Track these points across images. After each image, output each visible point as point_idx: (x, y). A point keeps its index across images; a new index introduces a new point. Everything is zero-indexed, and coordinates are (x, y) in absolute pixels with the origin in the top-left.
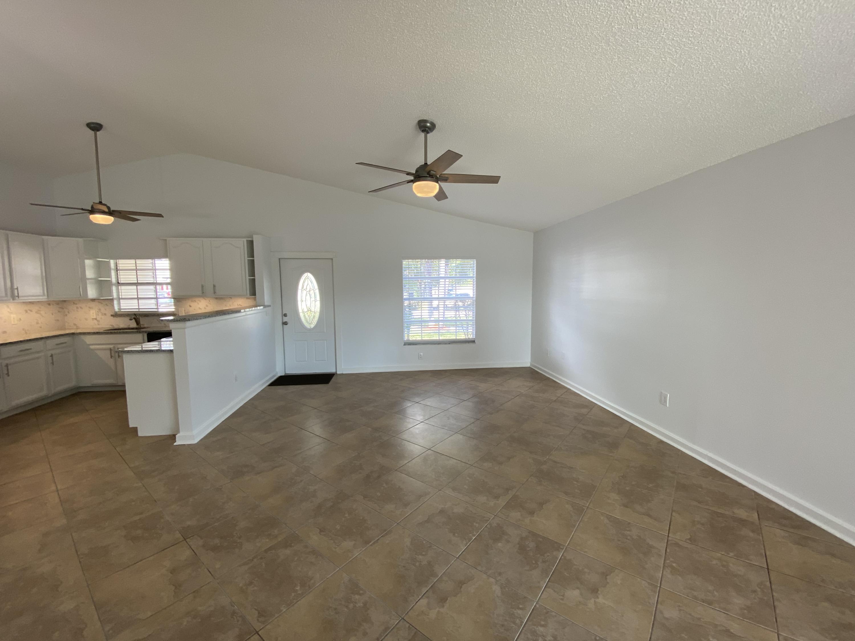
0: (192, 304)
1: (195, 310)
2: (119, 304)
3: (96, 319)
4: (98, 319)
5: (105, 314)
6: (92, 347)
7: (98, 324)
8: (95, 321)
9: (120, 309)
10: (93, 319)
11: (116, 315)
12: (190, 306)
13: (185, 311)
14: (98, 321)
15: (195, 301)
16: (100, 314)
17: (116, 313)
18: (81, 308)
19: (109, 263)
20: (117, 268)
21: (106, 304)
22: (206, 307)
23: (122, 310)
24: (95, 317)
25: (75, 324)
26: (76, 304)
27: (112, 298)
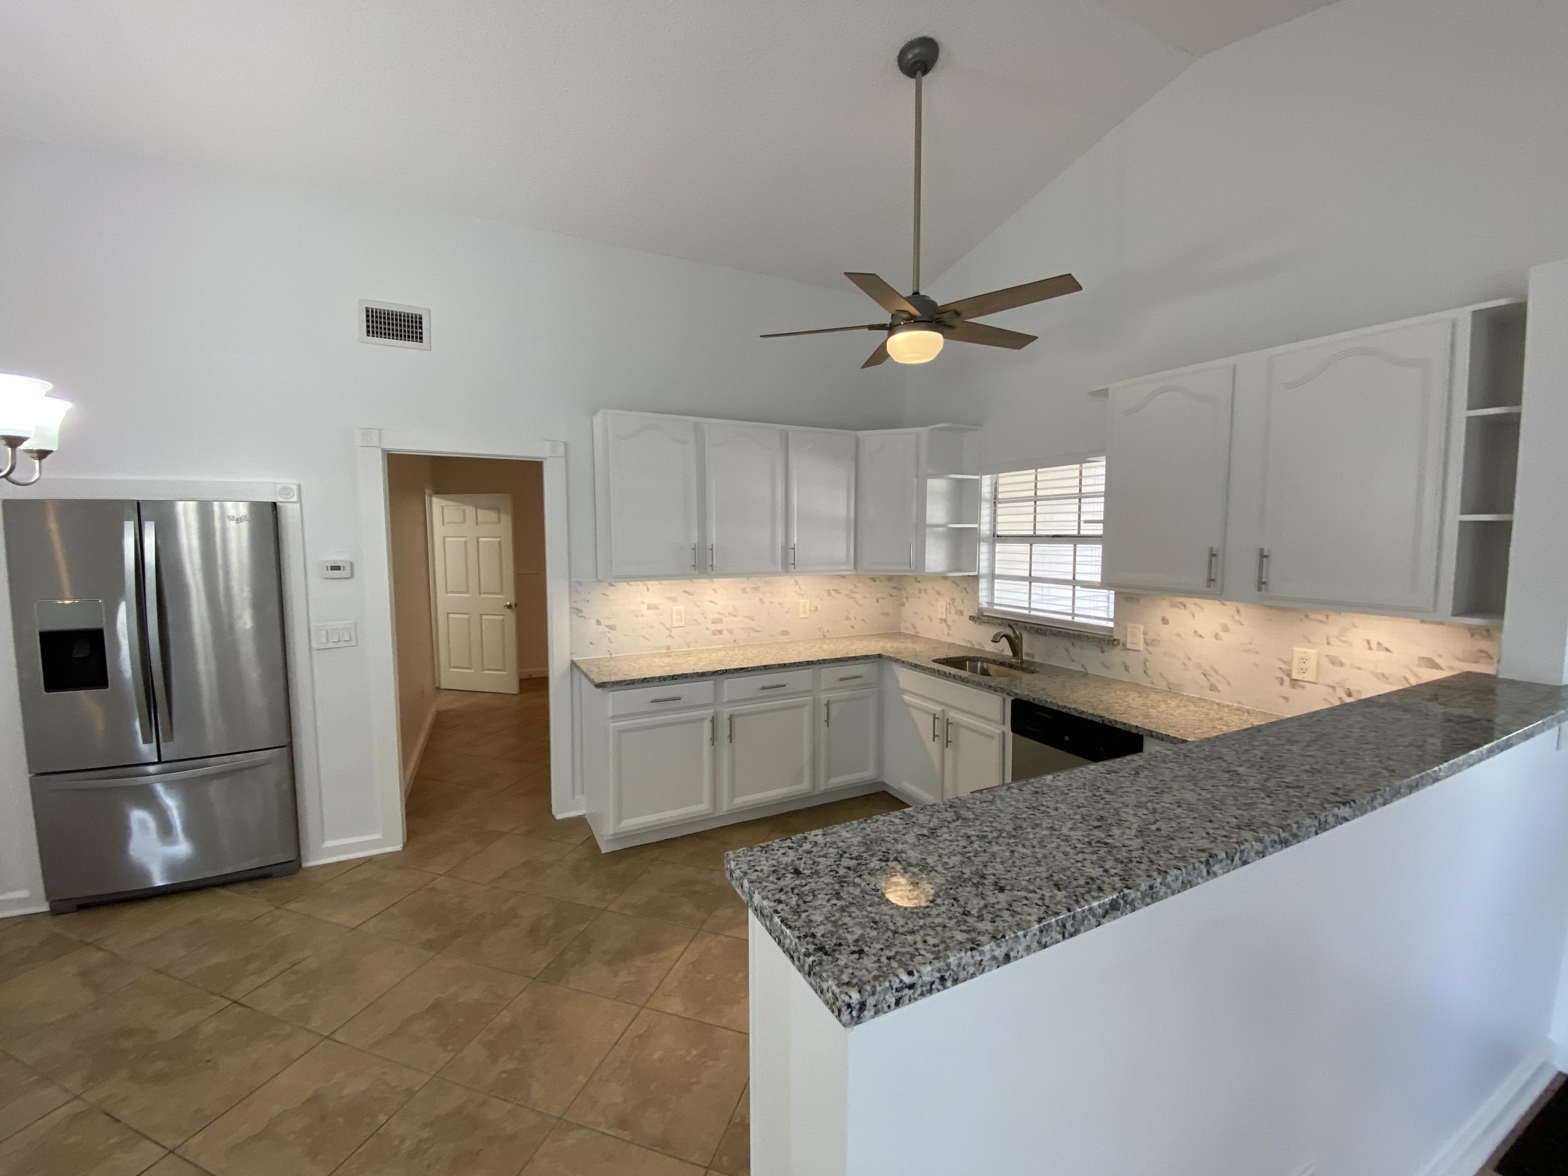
0: (1174, 615)
1: (1179, 635)
2: (992, 589)
3: (945, 621)
4: (949, 623)
5: (961, 613)
6: (906, 697)
7: (949, 635)
8: (944, 625)
9: (991, 603)
10: (941, 619)
11: (980, 618)
12: (1165, 621)
13: (1145, 634)
15: (1185, 606)
16: (953, 611)
17: (981, 611)
18: (925, 591)
19: (978, 483)
20: (995, 498)
21: (965, 589)
22: (1222, 634)
23: (995, 607)
24: (944, 618)
25: (914, 627)
26: (919, 582)
27: (975, 573)
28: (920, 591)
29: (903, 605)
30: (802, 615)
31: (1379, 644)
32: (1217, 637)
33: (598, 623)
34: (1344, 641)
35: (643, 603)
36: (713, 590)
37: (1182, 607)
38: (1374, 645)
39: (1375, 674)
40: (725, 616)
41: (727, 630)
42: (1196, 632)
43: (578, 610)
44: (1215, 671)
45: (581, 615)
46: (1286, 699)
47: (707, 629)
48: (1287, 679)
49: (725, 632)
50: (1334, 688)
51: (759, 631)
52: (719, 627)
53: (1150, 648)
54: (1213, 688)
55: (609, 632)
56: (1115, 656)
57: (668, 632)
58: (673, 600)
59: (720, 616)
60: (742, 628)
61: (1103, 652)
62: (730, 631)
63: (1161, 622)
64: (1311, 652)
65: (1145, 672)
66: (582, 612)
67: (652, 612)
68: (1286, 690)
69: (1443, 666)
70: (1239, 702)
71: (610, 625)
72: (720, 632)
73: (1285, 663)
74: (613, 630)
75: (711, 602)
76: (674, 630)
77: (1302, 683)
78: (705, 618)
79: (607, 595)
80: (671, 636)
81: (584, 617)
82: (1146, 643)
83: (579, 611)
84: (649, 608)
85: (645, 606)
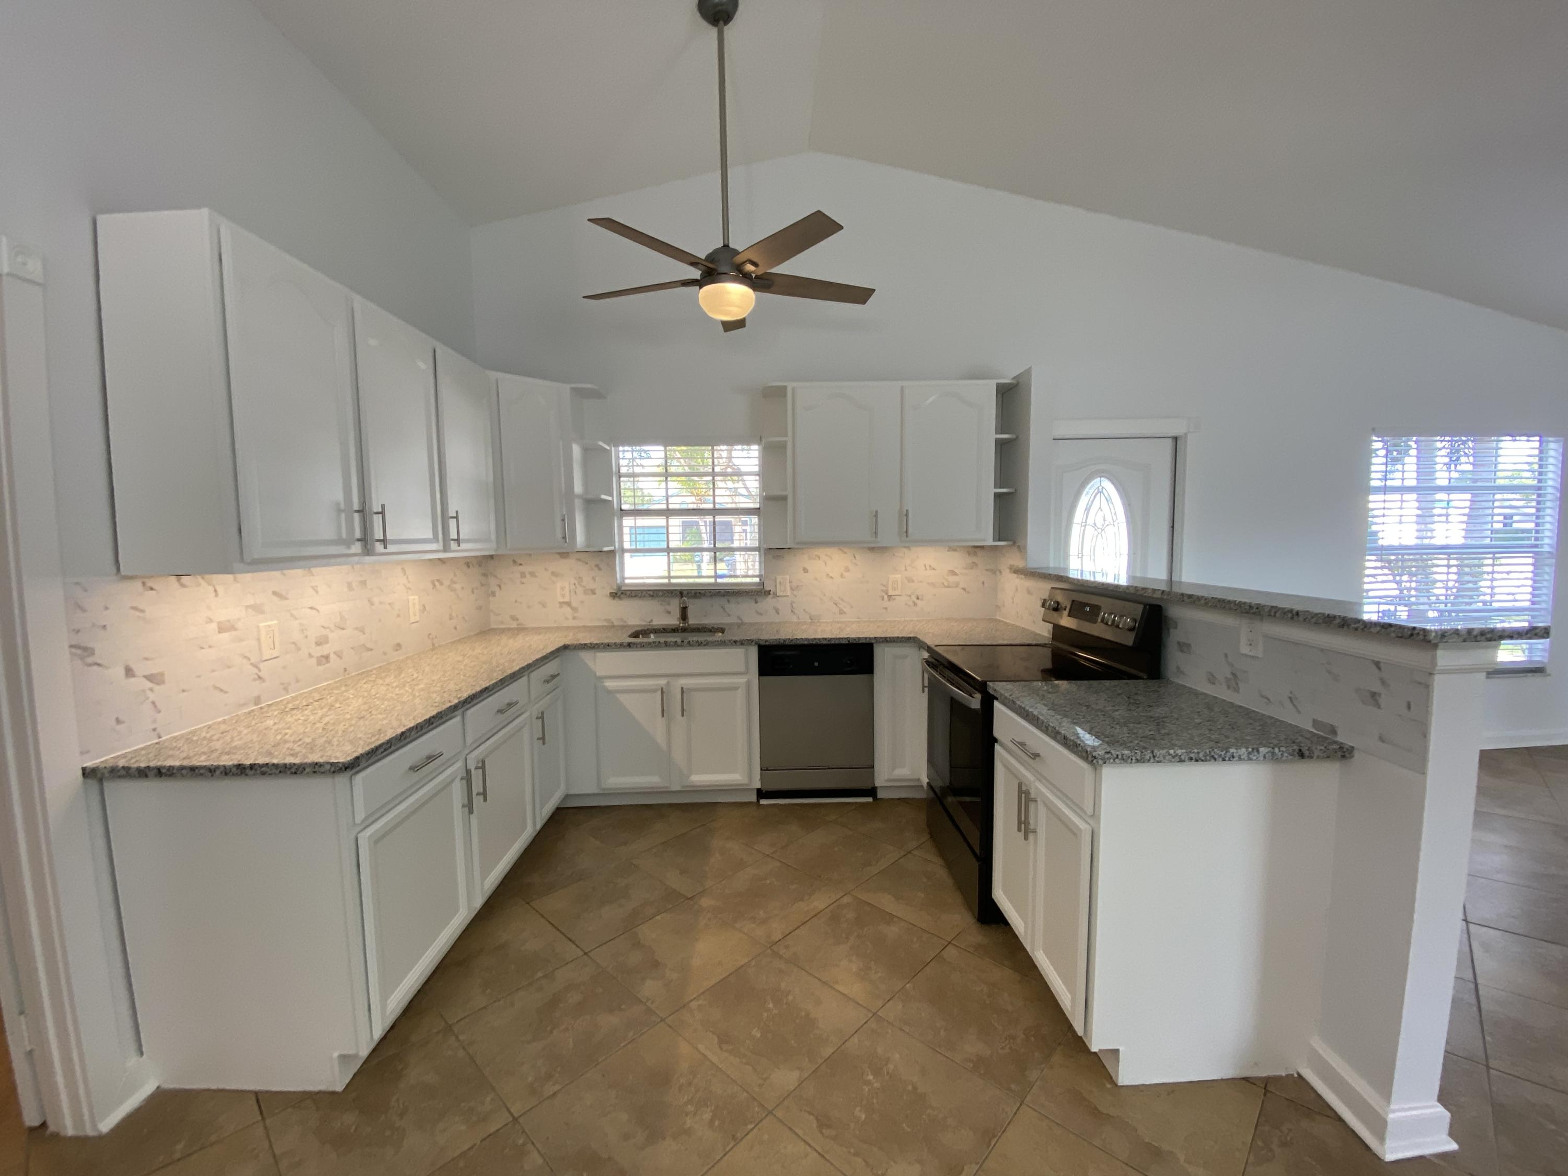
0: (811, 564)
1: (816, 579)
2: (622, 564)
3: (568, 604)
4: (574, 604)
5: (593, 592)
6: (609, 684)
7: (574, 618)
8: (567, 610)
9: (623, 578)
10: (561, 604)
11: (621, 593)
12: (805, 570)
13: (790, 582)
14: (575, 610)
15: (819, 558)
16: (580, 590)
17: (619, 588)
18: (533, 574)
19: (609, 455)
20: (619, 471)
21: (597, 566)
22: (846, 574)
23: (628, 581)
24: (567, 599)
25: (514, 618)
26: (521, 564)
27: (612, 548)
28: (523, 575)
29: (493, 594)
30: (413, 620)
31: (930, 566)
32: (842, 576)
33: (129, 672)
34: (913, 567)
35: (210, 621)
36: (313, 587)
37: (817, 558)
38: (928, 567)
39: (929, 584)
40: (332, 631)
41: (335, 653)
42: (828, 575)
43: (85, 649)
44: (842, 600)
45: (90, 660)
46: (886, 608)
47: (310, 656)
48: (886, 597)
49: (332, 656)
50: (910, 596)
51: (371, 650)
52: (325, 650)
53: (795, 592)
54: (842, 612)
55: (151, 690)
56: (767, 604)
57: (256, 671)
58: (257, 609)
59: (324, 632)
60: (352, 648)
61: (756, 602)
62: (339, 655)
63: (803, 572)
64: (899, 576)
65: (792, 611)
66: (93, 654)
67: (226, 636)
68: (886, 603)
69: (958, 573)
70: (859, 618)
71: (152, 675)
72: (327, 658)
73: (885, 586)
74: (158, 684)
75: (312, 608)
76: (261, 666)
77: (894, 597)
78: (306, 637)
79: (143, 611)
80: (260, 677)
81: (99, 665)
82: (792, 589)
83: (88, 651)
84: (221, 630)
85: (214, 626)
